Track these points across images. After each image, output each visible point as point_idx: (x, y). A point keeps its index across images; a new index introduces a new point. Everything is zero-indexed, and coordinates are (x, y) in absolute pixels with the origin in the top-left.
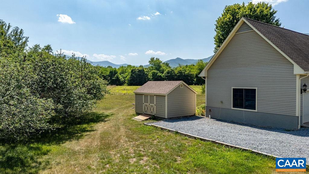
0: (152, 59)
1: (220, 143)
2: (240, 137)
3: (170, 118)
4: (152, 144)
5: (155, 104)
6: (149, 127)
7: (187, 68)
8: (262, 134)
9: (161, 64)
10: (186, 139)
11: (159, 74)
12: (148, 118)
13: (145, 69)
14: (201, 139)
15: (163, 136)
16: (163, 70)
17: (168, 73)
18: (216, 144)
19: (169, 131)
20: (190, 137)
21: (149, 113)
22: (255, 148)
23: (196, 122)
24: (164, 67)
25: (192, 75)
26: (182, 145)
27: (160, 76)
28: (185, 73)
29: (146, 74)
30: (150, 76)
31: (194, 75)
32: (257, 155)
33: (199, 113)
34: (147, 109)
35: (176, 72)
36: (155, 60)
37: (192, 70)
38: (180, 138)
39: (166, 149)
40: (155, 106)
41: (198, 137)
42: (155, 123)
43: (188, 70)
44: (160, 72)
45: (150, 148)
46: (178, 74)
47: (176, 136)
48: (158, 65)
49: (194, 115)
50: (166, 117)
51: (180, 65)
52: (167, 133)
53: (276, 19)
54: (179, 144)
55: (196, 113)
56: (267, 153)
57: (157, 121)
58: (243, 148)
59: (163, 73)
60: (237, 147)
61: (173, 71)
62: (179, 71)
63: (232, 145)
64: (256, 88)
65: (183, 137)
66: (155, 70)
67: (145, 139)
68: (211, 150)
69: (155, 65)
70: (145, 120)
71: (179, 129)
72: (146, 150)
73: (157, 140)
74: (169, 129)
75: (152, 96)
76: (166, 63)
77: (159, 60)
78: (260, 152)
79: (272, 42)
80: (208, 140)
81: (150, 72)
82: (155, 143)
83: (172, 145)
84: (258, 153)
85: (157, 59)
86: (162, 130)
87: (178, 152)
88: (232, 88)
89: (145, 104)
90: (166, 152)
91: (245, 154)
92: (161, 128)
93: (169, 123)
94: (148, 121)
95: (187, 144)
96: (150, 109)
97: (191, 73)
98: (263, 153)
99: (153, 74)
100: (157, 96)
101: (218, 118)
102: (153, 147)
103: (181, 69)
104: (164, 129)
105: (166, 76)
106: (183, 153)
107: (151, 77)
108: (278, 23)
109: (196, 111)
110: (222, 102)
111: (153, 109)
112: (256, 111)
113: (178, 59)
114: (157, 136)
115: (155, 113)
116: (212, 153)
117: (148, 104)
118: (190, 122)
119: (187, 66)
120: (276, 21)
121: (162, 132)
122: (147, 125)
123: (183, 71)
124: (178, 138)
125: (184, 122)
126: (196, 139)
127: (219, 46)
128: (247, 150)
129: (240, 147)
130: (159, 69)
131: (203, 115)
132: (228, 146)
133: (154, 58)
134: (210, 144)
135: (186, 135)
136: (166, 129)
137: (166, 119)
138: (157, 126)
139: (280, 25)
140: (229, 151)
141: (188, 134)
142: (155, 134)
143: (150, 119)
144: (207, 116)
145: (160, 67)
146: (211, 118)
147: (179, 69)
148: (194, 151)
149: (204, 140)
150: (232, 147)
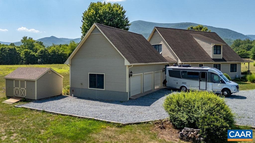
0: (25, 38)
1: (75, 116)
2: (90, 110)
3: (39, 99)
4: (21, 123)
5: (26, 88)
6: (20, 109)
7: (61, 48)
8: (105, 106)
9: (35, 43)
10: (51, 116)
11: (33, 53)
12: (19, 100)
13: (17, 47)
14: (62, 115)
15: (32, 115)
16: (37, 49)
17: (42, 52)
18: (72, 117)
19: (38, 111)
20: (54, 113)
21: (20, 96)
22: (97, 117)
23: (62, 100)
24: (37, 46)
25: (65, 54)
26: (46, 121)
27: (34, 55)
28: (59, 53)
29: (18, 53)
30: (22, 55)
31: (67, 55)
32: (96, 121)
33: (65, 93)
34: (18, 92)
35: (50, 51)
36: (28, 39)
37: (65, 50)
38: (46, 116)
39: (33, 126)
40: (26, 90)
41: (60, 113)
42: (25, 105)
43: (62, 50)
44: (33, 51)
45: (20, 126)
46: (51, 53)
47: (43, 114)
48: (31, 44)
49: (61, 95)
50: (36, 99)
51: (53, 44)
52: (35, 113)
53: (126, 17)
54: (44, 120)
55: (62, 93)
56: (103, 119)
57: (27, 102)
58: (89, 118)
59: (36, 52)
60: (85, 118)
61: (47, 50)
62: (52, 51)
63: (83, 117)
64: (104, 74)
65: (49, 115)
66: (28, 49)
67: (16, 119)
68: (67, 122)
69: (28, 44)
70: (16, 102)
71: (46, 108)
72: (16, 128)
73: (27, 119)
74: (38, 109)
75: (23, 81)
76: (39, 41)
77: (32, 39)
78: (98, 119)
79: (113, 43)
80: (67, 115)
81: (23, 51)
82: (24, 122)
83: (39, 122)
84: (97, 120)
85: (30, 38)
86: (31, 110)
87: (42, 126)
88: (89, 73)
89: (16, 88)
90: (32, 128)
91: (90, 121)
92: (30, 109)
93: (38, 104)
94: (19, 103)
95: (51, 119)
96: (21, 93)
97: (64, 53)
98: (100, 119)
99: (25, 53)
100: (28, 81)
101: (79, 96)
102: (22, 125)
103: (55, 49)
104: (33, 109)
105: (39, 55)
106: (47, 126)
107: (24, 56)
108: (127, 20)
109: (63, 92)
110: (82, 84)
111: (24, 93)
112: (104, 90)
113: (53, 37)
114: (26, 116)
115: (26, 96)
116: (67, 124)
117: (19, 88)
118: (56, 101)
119: (60, 46)
120: (126, 19)
121: (31, 112)
122: (17, 107)
123: (56, 50)
124: (45, 115)
125: (51, 102)
126: (58, 115)
127: (84, 35)
128: (92, 119)
129: (87, 117)
130: (32, 48)
131: (68, 95)
132: (79, 117)
133: (27, 37)
134: (68, 118)
135: (51, 113)
136: (35, 109)
137: (36, 100)
138: (27, 107)
139: (129, 22)
140: (80, 121)
141: (52, 112)
142: (24, 115)
143: (21, 101)
144: (71, 95)
145: (33, 46)
146: (74, 96)
147: (53, 48)
148: (55, 124)
149: (64, 115)
150: (82, 118)
